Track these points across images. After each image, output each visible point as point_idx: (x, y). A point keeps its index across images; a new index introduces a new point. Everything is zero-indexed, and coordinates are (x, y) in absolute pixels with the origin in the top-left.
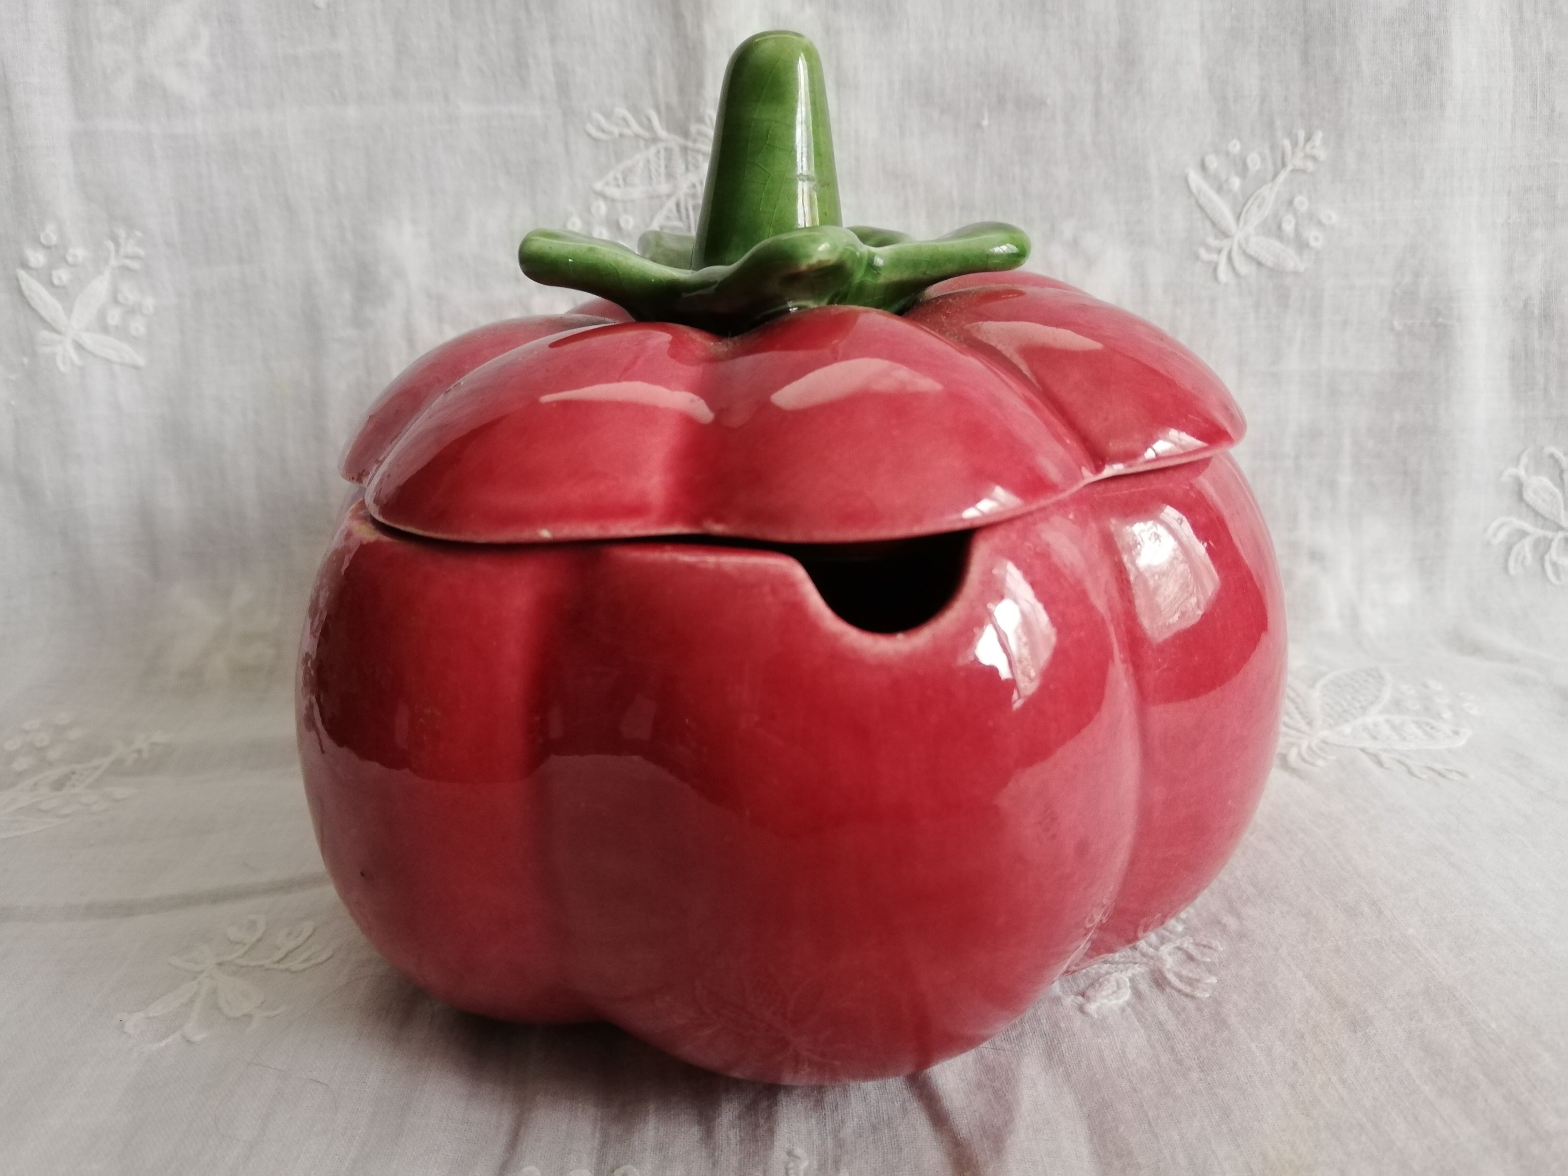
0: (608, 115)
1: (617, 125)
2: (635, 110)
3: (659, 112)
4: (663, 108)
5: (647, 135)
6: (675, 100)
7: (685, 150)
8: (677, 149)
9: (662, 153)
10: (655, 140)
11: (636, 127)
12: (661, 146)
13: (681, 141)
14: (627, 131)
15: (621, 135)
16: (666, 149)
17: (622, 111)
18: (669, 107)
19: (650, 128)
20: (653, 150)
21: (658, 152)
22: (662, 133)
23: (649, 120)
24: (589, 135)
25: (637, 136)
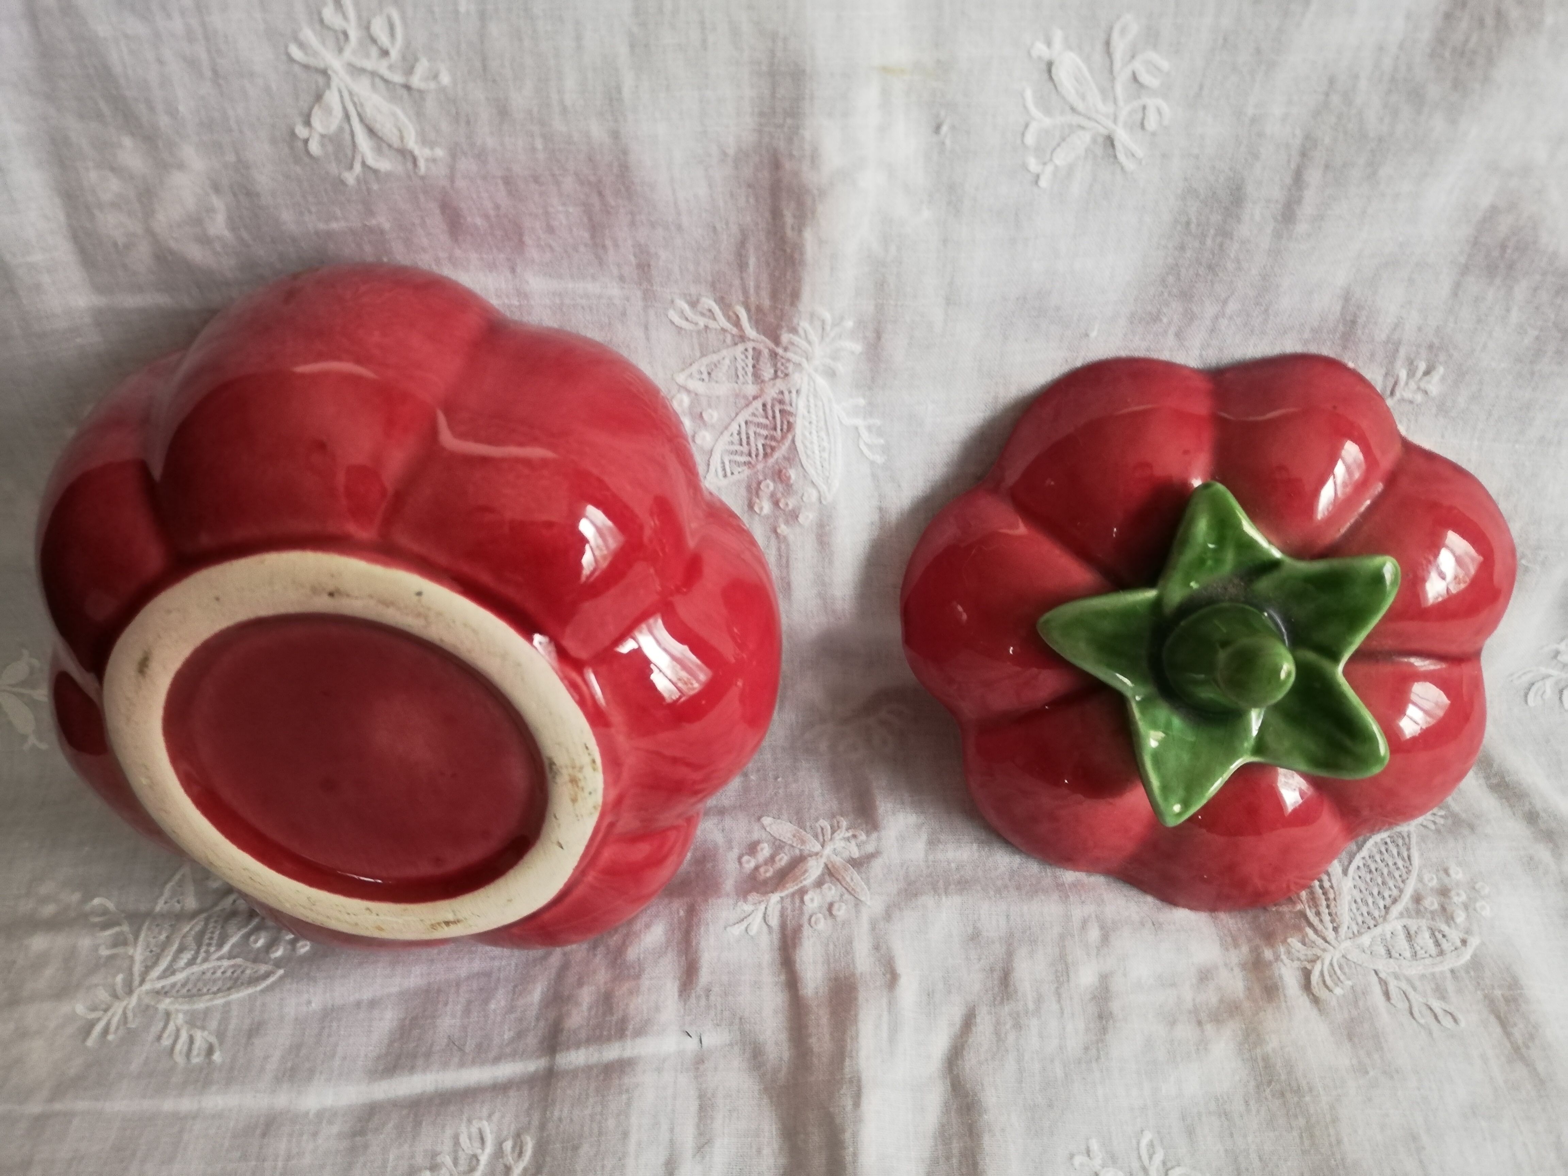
0: (694, 304)
1: (703, 314)
2: (723, 303)
3: (748, 310)
4: (753, 309)
5: (735, 331)
6: (767, 303)
7: (774, 355)
8: (766, 352)
9: (750, 353)
10: (743, 338)
11: (723, 322)
12: (750, 345)
13: (771, 345)
14: (712, 324)
15: (706, 327)
16: (754, 349)
17: (709, 302)
18: (759, 309)
19: (737, 323)
20: (740, 347)
21: (746, 350)
22: (750, 332)
23: (737, 316)
24: (672, 323)
25: (724, 330)
